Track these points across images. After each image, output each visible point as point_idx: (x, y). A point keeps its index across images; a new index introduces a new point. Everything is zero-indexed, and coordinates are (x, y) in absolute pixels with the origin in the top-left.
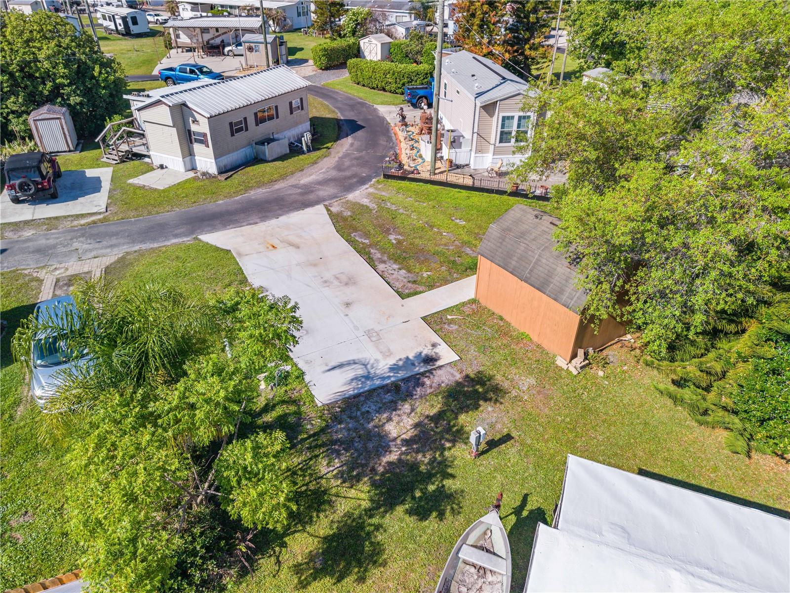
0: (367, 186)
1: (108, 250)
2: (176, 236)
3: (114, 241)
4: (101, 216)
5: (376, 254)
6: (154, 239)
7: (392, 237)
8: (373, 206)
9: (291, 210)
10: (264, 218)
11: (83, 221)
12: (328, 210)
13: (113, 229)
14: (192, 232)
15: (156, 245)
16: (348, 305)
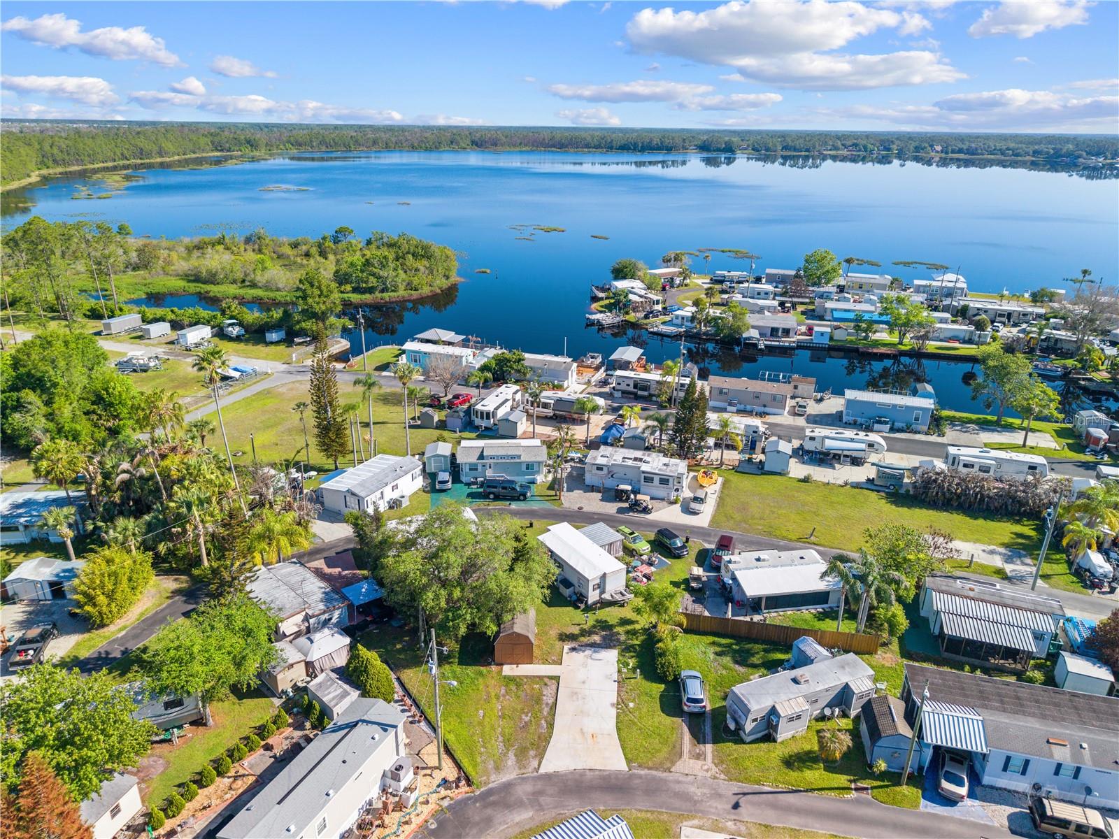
0: (491, 786)
1: (680, 779)
2: (640, 777)
3: (677, 788)
4: (685, 823)
5: (546, 710)
6: (654, 778)
7: (527, 719)
8: (511, 754)
9: (562, 776)
10: (582, 773)
11: (696, 822)
12: (539, 766)
13: (677, 803)
14: (631, 777)
15: (654, 772)
16: (584, 682)
